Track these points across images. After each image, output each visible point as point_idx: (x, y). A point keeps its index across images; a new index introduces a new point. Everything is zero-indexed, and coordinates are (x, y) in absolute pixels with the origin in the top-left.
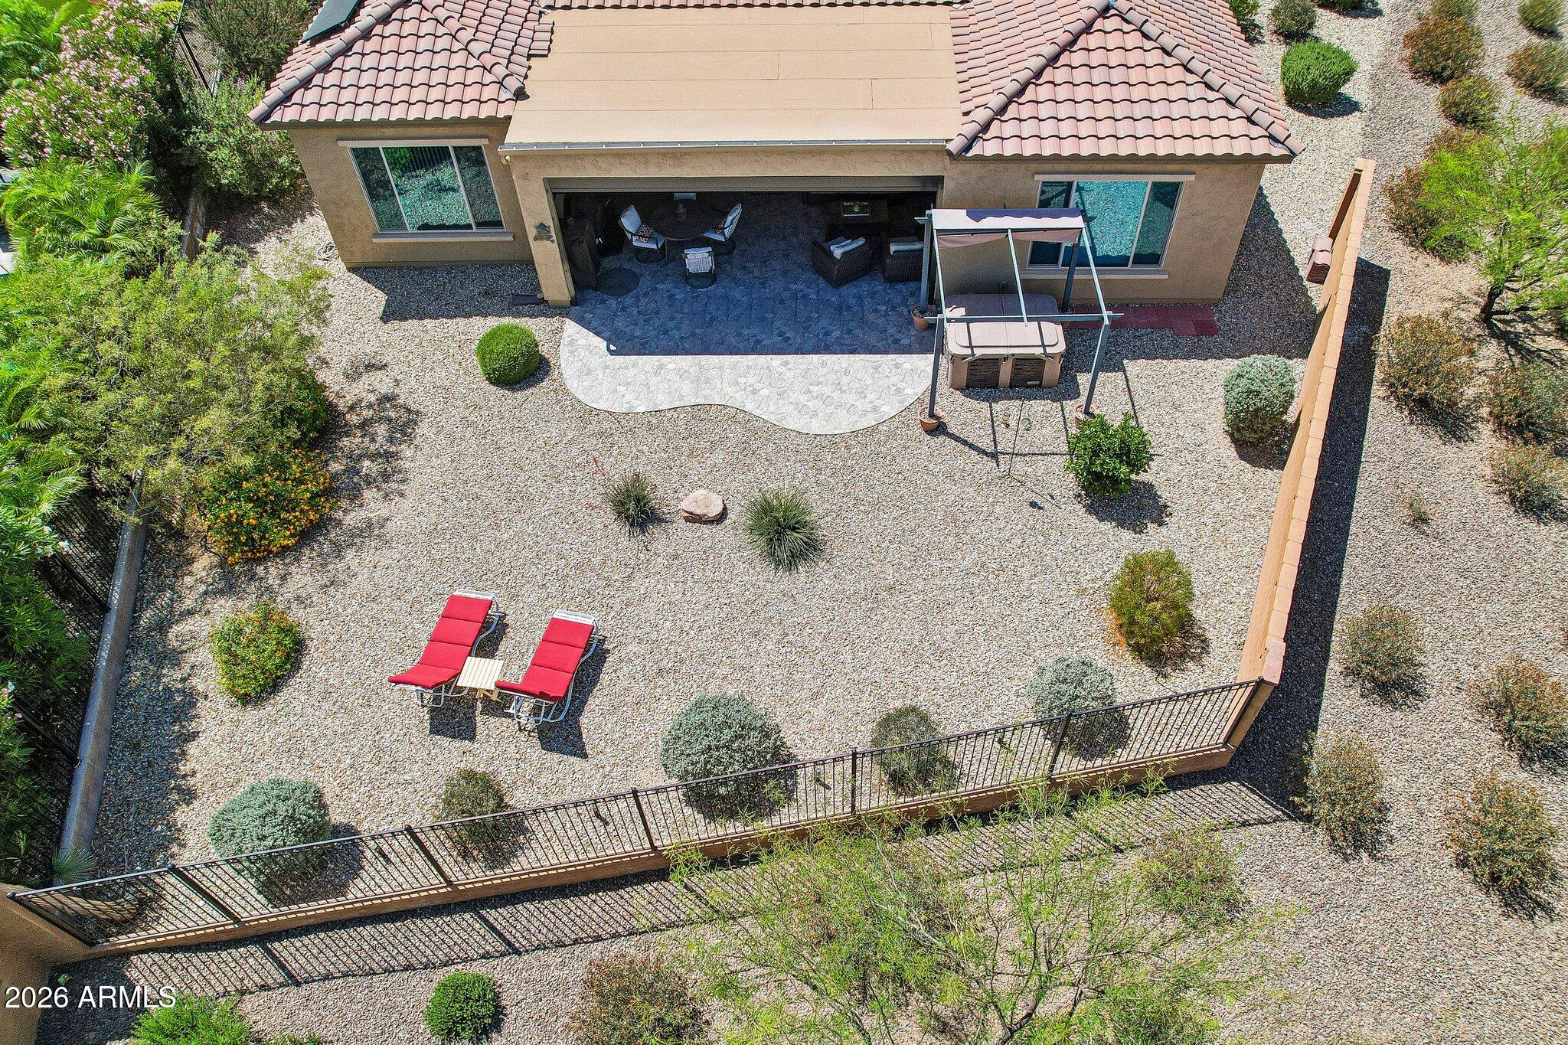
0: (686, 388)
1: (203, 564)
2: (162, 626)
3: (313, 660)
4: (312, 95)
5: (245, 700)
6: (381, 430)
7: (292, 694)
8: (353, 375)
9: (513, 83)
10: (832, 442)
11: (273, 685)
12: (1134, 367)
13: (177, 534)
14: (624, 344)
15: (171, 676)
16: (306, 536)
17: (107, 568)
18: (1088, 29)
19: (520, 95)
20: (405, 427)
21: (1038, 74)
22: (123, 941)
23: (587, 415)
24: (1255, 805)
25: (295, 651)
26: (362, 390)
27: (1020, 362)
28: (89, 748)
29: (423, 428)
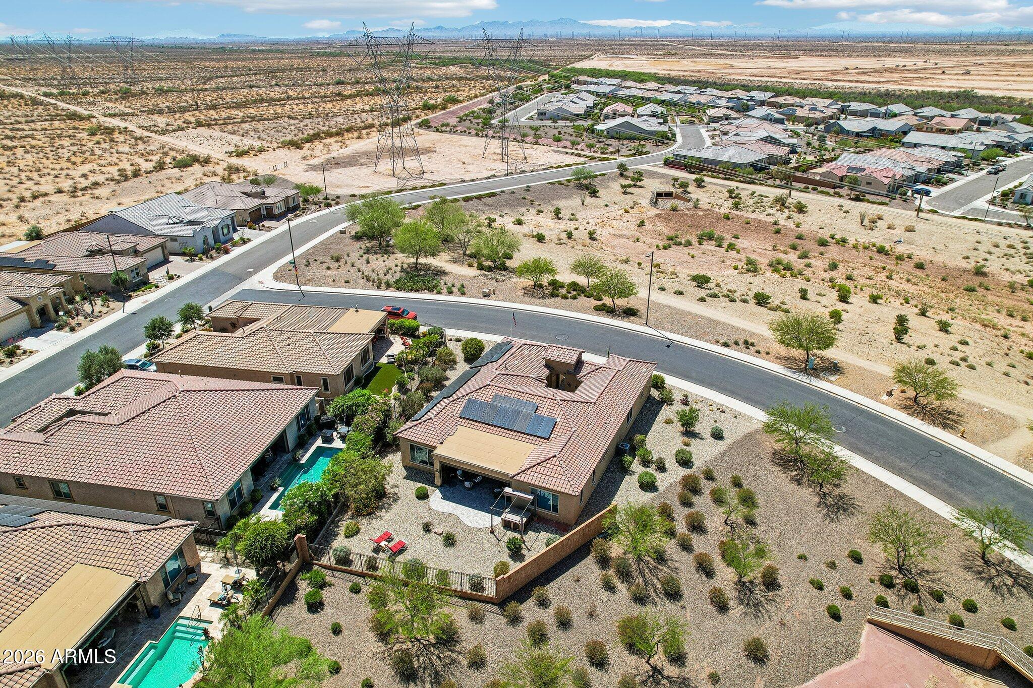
0: (451, 509)
1: (350, 513)
2: (339, 521)
3: (359, 536)
4: (406, 432)
5: (346, 537)
6: (392, 500)
7: (354, 539)
8: (392, 488)
9: (441, 441)
10: (471, 528)
11: (351, 536)
12: (542, 533)
13: (348, 507)
14: (445, 497)
15: (336, 529)
16: (369, 514)
17: (335, 508)
18: (549, 459)
19: (442, 443)
20: (395, 500)
21: (534, 466)
22: (315, 562)
23: (430, 509)
24: (498, 611)
25: (357, 532)
26: (391, 491)
27: (515, 524)
28: (321, 534)
29: (399, 502)
